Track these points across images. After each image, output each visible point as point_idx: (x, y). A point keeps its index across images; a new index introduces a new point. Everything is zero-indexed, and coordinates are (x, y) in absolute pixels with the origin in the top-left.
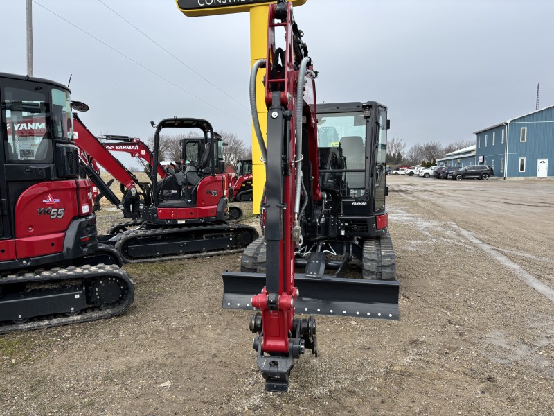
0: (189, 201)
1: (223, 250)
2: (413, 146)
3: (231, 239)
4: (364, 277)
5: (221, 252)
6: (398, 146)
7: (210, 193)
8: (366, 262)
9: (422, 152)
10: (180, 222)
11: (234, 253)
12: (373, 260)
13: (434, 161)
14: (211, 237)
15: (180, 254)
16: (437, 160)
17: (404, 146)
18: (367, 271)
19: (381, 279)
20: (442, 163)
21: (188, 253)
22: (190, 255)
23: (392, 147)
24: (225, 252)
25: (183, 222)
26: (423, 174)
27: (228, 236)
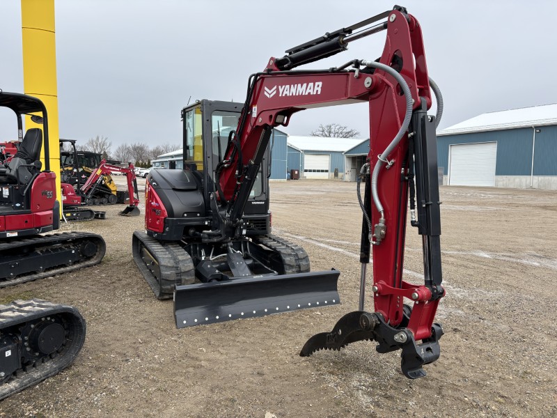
0: (18, 205)
1: (64, 266)
2: (120, 146)
3: (73, 252)
4: (287, 271)
5: (62, 269)
6: (103, 145)
7: (46, 194)
8: (285, 257)
9: (129, 152)
10: (9, 235)
11: (78, 270)
12: (290, 255)
13: (149, 162)
14: (47, 251)
15: (10, 278)
16: (152, 162)
17: (110, 145)
18: (288, 265)
19: (299, 271)
20: (157, 164)
21: (19, 276)
22: (25, 278)
23: (97, 146)
24: (68, 268)
25: (16, 234)
26: (143, 174)
27: (69, 247)
